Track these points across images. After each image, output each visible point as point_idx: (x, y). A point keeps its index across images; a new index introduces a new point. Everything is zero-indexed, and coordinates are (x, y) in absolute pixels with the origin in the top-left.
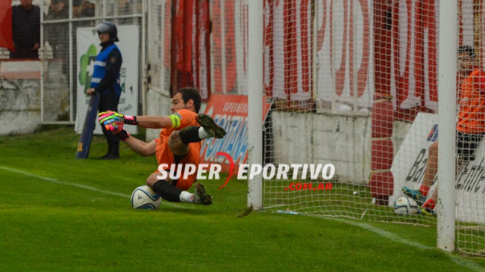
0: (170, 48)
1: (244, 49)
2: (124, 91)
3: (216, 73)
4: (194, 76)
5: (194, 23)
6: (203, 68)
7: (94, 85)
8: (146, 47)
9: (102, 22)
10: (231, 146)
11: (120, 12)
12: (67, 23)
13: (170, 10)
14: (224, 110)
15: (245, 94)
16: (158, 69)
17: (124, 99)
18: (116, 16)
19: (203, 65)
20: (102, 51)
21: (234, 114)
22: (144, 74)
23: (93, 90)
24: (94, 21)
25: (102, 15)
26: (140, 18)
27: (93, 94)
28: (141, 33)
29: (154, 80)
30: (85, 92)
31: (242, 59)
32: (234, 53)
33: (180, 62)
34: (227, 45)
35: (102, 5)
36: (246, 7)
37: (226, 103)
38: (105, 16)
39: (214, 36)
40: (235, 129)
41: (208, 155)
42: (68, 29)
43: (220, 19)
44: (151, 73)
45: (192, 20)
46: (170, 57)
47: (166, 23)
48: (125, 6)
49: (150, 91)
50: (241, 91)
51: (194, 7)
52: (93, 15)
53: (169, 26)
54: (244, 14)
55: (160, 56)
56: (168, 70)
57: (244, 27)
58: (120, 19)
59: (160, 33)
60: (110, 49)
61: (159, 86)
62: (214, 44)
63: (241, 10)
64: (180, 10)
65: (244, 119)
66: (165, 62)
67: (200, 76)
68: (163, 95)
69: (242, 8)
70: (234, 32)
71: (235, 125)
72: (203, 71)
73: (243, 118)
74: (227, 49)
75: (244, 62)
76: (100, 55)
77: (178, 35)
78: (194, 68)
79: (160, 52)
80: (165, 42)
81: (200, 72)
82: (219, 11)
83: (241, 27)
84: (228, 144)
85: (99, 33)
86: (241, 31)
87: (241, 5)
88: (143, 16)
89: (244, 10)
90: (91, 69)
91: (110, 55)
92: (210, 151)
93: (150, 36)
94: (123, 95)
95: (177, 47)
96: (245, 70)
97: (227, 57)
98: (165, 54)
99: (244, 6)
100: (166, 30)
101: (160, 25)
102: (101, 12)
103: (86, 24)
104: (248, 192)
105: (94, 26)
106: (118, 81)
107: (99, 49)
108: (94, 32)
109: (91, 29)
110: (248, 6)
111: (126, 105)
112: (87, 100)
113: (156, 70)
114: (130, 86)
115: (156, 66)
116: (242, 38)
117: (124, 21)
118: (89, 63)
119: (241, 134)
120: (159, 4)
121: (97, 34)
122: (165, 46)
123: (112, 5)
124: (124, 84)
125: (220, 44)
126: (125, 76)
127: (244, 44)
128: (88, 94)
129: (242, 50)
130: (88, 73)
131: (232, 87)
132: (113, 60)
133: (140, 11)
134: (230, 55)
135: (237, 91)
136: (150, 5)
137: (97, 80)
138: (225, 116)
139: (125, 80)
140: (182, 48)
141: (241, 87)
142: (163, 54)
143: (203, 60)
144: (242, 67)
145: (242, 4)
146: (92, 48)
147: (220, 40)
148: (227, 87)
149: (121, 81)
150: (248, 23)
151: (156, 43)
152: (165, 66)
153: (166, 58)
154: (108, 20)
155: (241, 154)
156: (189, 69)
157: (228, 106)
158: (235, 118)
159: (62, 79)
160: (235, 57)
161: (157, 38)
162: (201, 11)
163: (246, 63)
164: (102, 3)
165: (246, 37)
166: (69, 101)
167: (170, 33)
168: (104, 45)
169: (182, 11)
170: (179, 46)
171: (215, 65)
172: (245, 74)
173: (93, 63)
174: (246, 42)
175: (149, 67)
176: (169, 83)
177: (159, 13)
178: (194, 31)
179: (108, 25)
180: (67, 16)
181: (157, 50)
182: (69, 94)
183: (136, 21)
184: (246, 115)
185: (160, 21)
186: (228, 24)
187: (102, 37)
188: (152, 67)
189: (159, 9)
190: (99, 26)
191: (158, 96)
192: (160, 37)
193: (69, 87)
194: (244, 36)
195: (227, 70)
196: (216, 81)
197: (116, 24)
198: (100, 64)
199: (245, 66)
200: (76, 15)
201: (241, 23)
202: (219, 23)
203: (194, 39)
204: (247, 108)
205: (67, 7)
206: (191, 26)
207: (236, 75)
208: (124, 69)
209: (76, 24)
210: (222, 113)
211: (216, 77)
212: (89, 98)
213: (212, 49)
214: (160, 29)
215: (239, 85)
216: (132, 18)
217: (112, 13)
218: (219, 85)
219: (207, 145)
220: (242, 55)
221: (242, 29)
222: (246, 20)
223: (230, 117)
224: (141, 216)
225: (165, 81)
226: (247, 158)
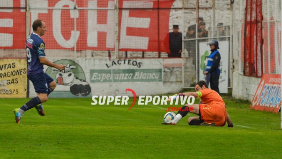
0: (243, 52)
1: (279, 52)
2: (222, 73)
3: (265, 64)
4: (255, 65)
5: (255, 40)
6: (259, 61)
7: (207, 70)
8: (232, 52)
9: (212, 40)
10: (273, 99)
11: (220, 35)
12: (195, 41)
13: (243, 34)
14: (269, 81)
15: (279, 74)
16: (238, 62)
17: (221, 77)
18: (218, 37)
19: (259, 60)
20: (211, 53)
21: (274, 83)
22: (231, 65)
23: (207, 72)
24: (208, 39)
25: (211, 36)
26: (229, 38)
27: (207, 74)
28: (229, 45)
29: (236, 67)
30: (203, 73)
31: (278, 57)
32: (274, 54)
33: (248, 59)
34: (271, 50)
35: (211, 32)
36: (280, 32)
37: (270, 78)
38: (212, 37)
39: (265, 46)
40: (275, 90)
41: (262, 103)
42: (195, 43)
43: (267, 38)
44: (235, 64)
45: (254, 39)
46: (243, 56)
47: (241, 40)
48: (222, 32)
49: (234, 73)
50: (278, 72)
51: (255, 32)
52: (207, 36)
53: (243, 41)
54: (279, 35)
55: (238, 56)
56: (242, 62)
57: (279, 42)
58: (220, 38)
59: (239, 45)
60: (215, 53)
61: (238, 70)
62: (265, 50)
63: (277, 33)
64: (248, 34)
65: (279, 86)
66: (241, 58)
67: (258, 65)
68: (240, 74)
69: (278, 33)
70: (274, 44)
71: (274, 89)
72: (259, 63)
73: (278, 85)
74: (271, 52)
75: (279, 58)
76: (210, 55)
77: (247, 46)
78: (255, 61)
79: (238, 54)
80: (241, 49)
81: (258, 63)
82: (267, 34)
83: (277, 42)
84: (272, 97)
85: (210, 45)
86: (277, 44)
87: (277, 31)
88: (231, 36)
89: (279, 33)
90: (206, 62)
91: (215, 55)
92: (263, 101)
93: (234, 46)
94: (221, 75)
95: (247, 52)
96: (279, 62)
97: (271, 56)
98: (241, 55)
99: (279, 31)
100: (242, 44)
101: (238, 41)
102: (211, 35)
103: (204, 41)
104: (281, 121)
105: (208, 41)
106: (219, 68)
107: (210, 52)
108: (207, 44)
109: (206, 43)
110: (281, 32)
111: (223, 79)
112: (204, 77)
113: (237, 63)
114: (224, 70)
115: (237, 61)
116: (278, 47)
117: (222, 39)
118: (205, 59)
119: (278, 93)
120: (238, 31)
121: (209, 46)
122: (241, 51)
123: (216, 31)
124: (221, 69)
125: (267, 50)
126: (222, 66)
127: (279, 50)
128: (205, 74)
129: (278, 53)
130: (204, 64)
131: (273, 70)
132: (216, 58)
133: (229, 34)
134: (272, 55)
135: (275, 72)
136: (234, 31)
137: (209, 67)
138: (270, 85)
139: (222, 67)
140: (249, 52)
141: (278, 71)
142: (240, 55)
143: (259, 58)
144: (278, 61)
145: (278, 30)
146: (206, 52)
147: (267, 48)
148: (271, 70)
149: (220, 68)
150: (281, 40)
151: (237, 49)
152: (241, 60)
153: (241, 57)
154: (214, 39)
155: (278, 102)
156: (253, 62)
157: (272, 80)
158: (275, 85)
159: (192, 67)
160: (275, 56)
161: (237, 47)
162: (259, 34)
163: (280, 59)
164: (211, 31)
165: (280, 47)
166: (196, 78)
167: (243, 45)
168: (212, 51)
169: (249, 34)
170: (248, 51)
171: (265, 60)
172: (279, 64)
173: (207, 59)
174: (280, 49)
175: (233, 61)
176: (243, 69)
177: (238, 35)
178: (255, 43)
179: (214, 41)
180: (195, 37)
181: (237, 53)
182: (196, 74)
183: (227, 39)
184: (280, 84)
185: (238, 39)
186: (271, 40)
187: (212, 47)
188: (235, 61)
189: (238, 33)
190: (210, 42)
191: (238, 75)
192: (239, 46)
193: (196, 71)
194: (279, 46)
195: (271, 62)
196: (265, 68)
197: (218, 40)
198: (211, 60)
199: (279, 60)
200: (199, 36)
201: (277, 39)
202: (267, 40)
203: (255, 48)
204: (280, 81)
205: (195, 33)
206: (254, 41)
207: (275, 65)
208: (222, 62)
209: (199, 41)
210: (268, 83)
211: (265, 66)
212: (205, 76)
213: (263, 52)
214: (239, 43)
215: (277, 69)
216: (225, 38)
217: (216, 35)
218: (267, 69)
219: (261, 98)
220: (278, 55)
221: (278, 42)
222: (280, 38)
223: (272, 85)
224: (230, 132)
225: (241, 68)
226: (280, 105)
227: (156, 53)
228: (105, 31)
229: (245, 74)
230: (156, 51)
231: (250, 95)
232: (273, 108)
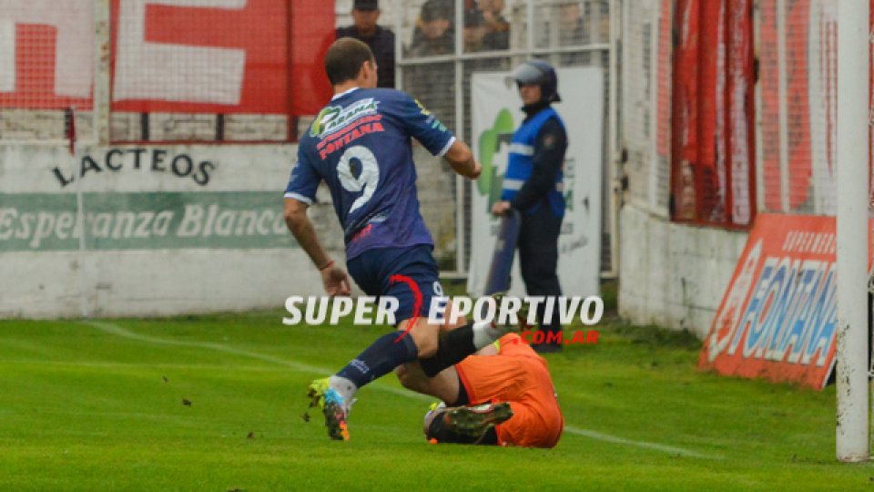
0: (669, 116)
1: (828, 117)
2: (571, 208)
3: (767, 169)
4: (721, 174)
5: (721, 63)
6: (740, 158)
7: (507, 195)
8: (619, 113)
9: (525, 62)
10: (800, 324)
11: (563, 40)
12: (451, 65)
13: (669, 34)
14: (784, 247)
15: (830, 213)
16: (645, 160)
17: (570, 225)
18: (554, 48)
19: (740, 152)
20: (526, 122)
21: (805, 256)
22: (614, 172)
23: (506, 205)
24: (508, 59)
25: (525, 46)
26: (605, 53)
27: (507, 214)
28: (607, 84)
29: (634, 184)
30: (490, 210)
31: (823, 138)
32: (808, 125)
33: (690, 146)
34: (791, 108)
35: (525, 26)
36: (831, 28)
37: (790, 234)
38: (531, 48)
39: (764, 89)
40: (810, 287)
41: (750, 346)
42: (453, 76)
43: (776, 53)
44: (629, 168)
45: (715, 59)
46: (668, 135)
47: (660, 61)
48: (574, 26)
49: (628, 208)
50: (823, 207)
51: (721, 28)
52: (506, 46)
53: (668, 68)
54: (828, 42)
55: (647, 133)
56: (663, 162)
57: (828, 70)
58: (563, 54)
59: (649, 84)
60: (542, 117)
61: (645, 196)
62: (764, 106)
63: (821, 33)
64: (691, 33)
65: (829, 266)
66: (659, 145)
67: (734, 175)
68: (653, 216)
69: (824, 29)
70: (806, 81)
71: (808, 280)
72: (739, 165)
73: (825, 264)
74: (791, 117)
75: (829, 144)
76: (521, 130)
77: (687, 88)
78: (722, 157)
79: (647, 124)
80: (660, 103)
81: (734, 167)
82: (775, 36)
83: (821, 70)
84: (795, 319)
85: (520, 84)
86: (821, 78)
87: (821, 24)
88: (612, 47)
89: (828, 34)
90: (501, 161)
91: (543, 132)
92: (756, 336)
93: (626, 89)
94: (569, 217)
95: (685, 114)
96: (830, 162)
97: (790, 135)
98: (659, 128)
99: (828, 24)
100: (660, 78)
101: (647, 67)
102: (522, 40)
103: (492, 65)
104: (838, 424)
105: (509, 69)
106: (559, 187)
107: (518, 118)
108: (508, 81)
109: (501, 75)
110: (836, 25)
111: (575, 237)
112: (493, 227)
113: (640, 164)
114: (582, 197)
115: (639, 154)
116: (824, 93)
117: (572, 59)
118: (498, 149)
119: (823, 299)
120: (647, 21)
121: (515, 87)
122: (659, 111)
123: (547, 24)
124: (570, 193)
125: (776, 107)
126: (572, 176)
127: (829, 107)
128: (496, 215)
129: (824, 120)
130: (494, 170)
131: (802, 197)
132: (549, 142)
133: (605, 37)
134: (797, 131)
135: (812, 207)
136: (626, 24)
137: (515, 185)
138: (786, 261)
139: (572, 184)
140: (694, 115)
141: (823, 199)
142: (654, 130)
143: (740, 142)
144: (824, 156)
145: (825, 21)
146: (503, 116)
147: (776, 98)
148: (792, 198)
149: (565, 186)
150: (836, 61)
151: (639, 104)
152: (660, 153)
153: (659, 136)
154: (538, 56)
155: (823, 342)
156: (710, 160)
157: (795, 240)
158: (810, 265)
159: (440, 183)
160: (808, 135)
161: (641, 95)
162: (738, 37)
163: (833, 148)
164: (524, 20)
165: (832, 92)
166: (455, 230)
167: (668, 84)
168: (530, 110)
169: (695, 37)
170: (689, 112)
171: (766, 151)
172: (831, 171)
173: (507, 149)
174: (833, 100)
175: (624, 157)
176: (667, 191)
177: (647, 42)
178: (721, 79)
179: (539, 67)
180: (450, 48)
181: (640, 119)
182: (455, 215)
183: (596, 59)
184: (832, 258)
185: (647, 58)
186: (795, 63)
187: (526, 92)
188: (631, 156)
189: (647, 34)
190: (520, 70)
191: (644, 217)
192: (648, 91)
193: (455, 199)
194: (828, 89)
195: (791, 162)
196: (767, 186)
197: (554, 64)
198: (522, 149)
199: (829, 154)
200: (470, 46)
201: (821, 60)
202: (775, 62)
203: (720, 97)
204: (834, 243)
205: (451, 30)
206: (715, 68)
207: (810, 173)
208: (572, 160)
209: (470, 66)
210: (781, 255)
211: (766, 178)
212: (498, 222)
213: (759, 118)
214: (648, 76)
215: (817, 194)
216: (587, 53)
217: (546, 42)
218: (774, 194)
219: (749, 323)
220: (824, 129)
221: (825, 73)
222: (832, 55)
223: (797, 263)
224: (608, 474)
225: (659, 185)
226: (834, 351)
227: (279, 122)
228: (52, 20)
229: (675, 215)
230: (277, 111)
231: (700, 308)
232: (803, 365)
